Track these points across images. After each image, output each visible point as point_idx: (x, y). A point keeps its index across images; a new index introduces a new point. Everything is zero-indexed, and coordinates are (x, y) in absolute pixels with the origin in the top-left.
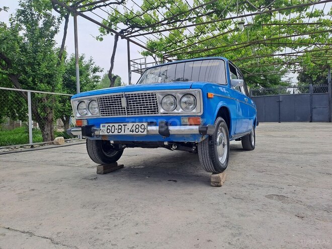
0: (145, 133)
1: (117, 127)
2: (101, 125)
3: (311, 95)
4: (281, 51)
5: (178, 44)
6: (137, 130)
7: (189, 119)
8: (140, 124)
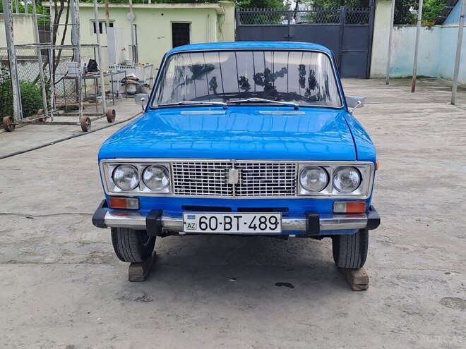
0: (278, 230)
1: (221, 220)
2: (186, 215)
3: (342, 27)
6: (263, 226)
7: (348, 205)
8: (268, 215)
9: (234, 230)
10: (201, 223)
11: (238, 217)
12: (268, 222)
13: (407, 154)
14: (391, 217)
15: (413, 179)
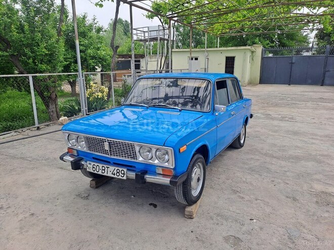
0: (125, 178)
1: (101, 168)
2: (88, 162)
3: (327, 57)
4: (299, 10)
5: (186, 5)
6: (118, 174)
7: (163, 170)
8: (121, 169)
9: (105, 174)
10: (93, 167)
11: (108, 167)
12: (120, 173)
13: (314, 137)
14: (257, 176)
15: (299, 154)
